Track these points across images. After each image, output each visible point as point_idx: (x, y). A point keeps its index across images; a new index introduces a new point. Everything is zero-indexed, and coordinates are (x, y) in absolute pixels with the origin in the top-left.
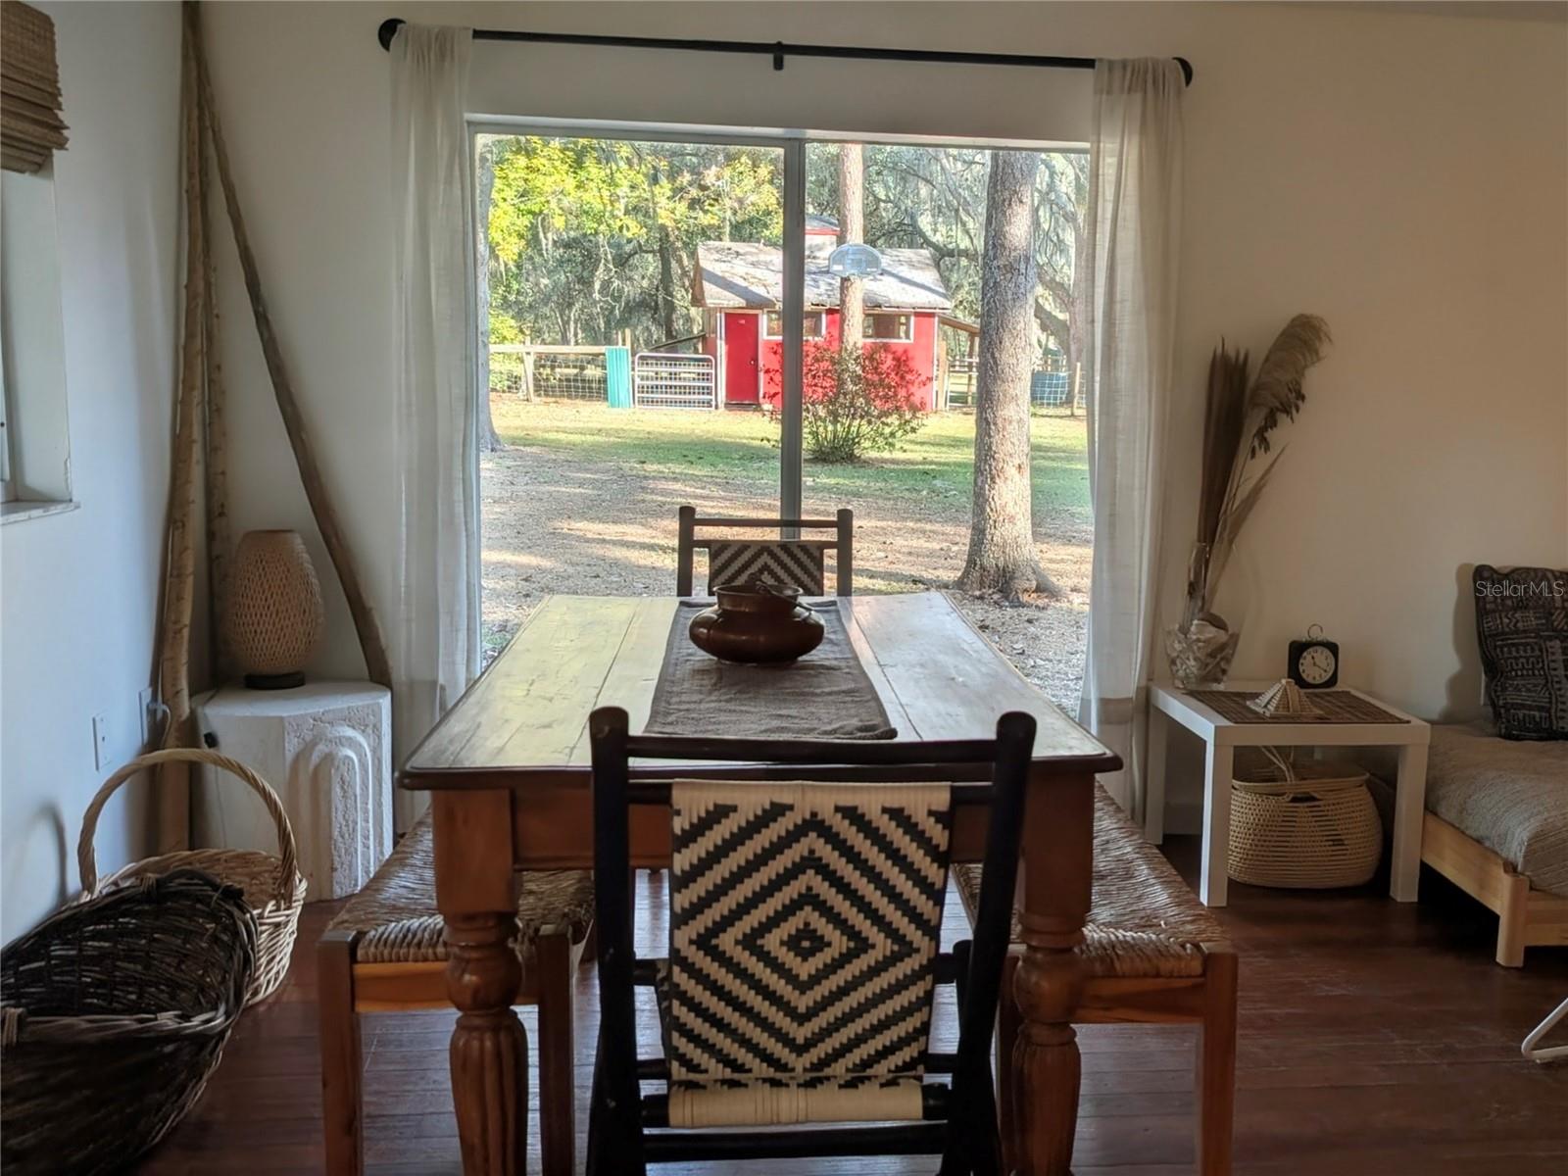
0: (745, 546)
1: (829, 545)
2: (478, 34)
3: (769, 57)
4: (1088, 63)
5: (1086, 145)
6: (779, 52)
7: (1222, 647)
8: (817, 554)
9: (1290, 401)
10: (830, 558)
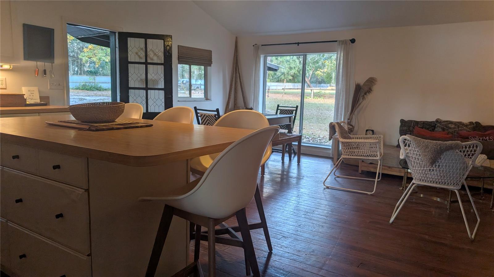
0: (284, 110)
1: (295, 110)
2: (262, 45)
3: (297, 45)
4: (336, 41)
5: (336, 53)
6: (298, 44)
7: (351, 129)
8: (292, 111)
9: (370, 91)
10: (294, 112)
